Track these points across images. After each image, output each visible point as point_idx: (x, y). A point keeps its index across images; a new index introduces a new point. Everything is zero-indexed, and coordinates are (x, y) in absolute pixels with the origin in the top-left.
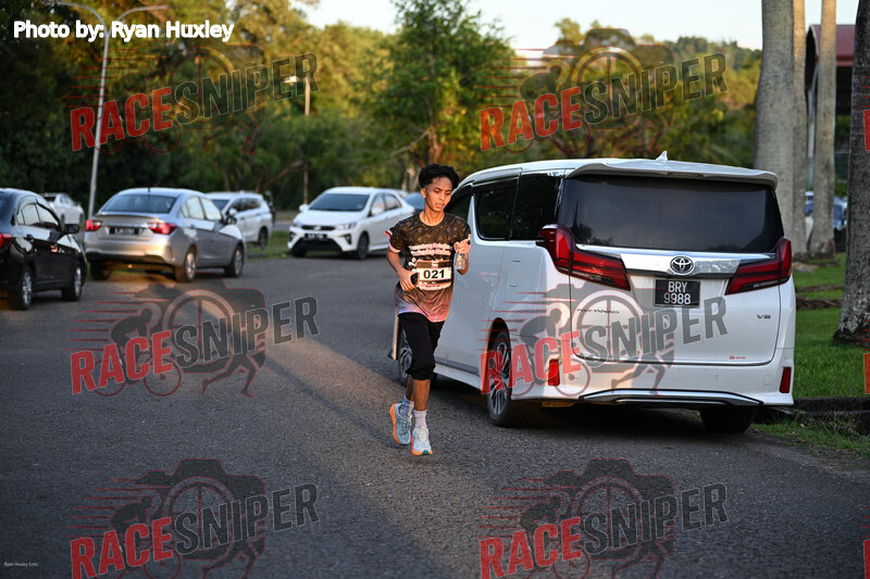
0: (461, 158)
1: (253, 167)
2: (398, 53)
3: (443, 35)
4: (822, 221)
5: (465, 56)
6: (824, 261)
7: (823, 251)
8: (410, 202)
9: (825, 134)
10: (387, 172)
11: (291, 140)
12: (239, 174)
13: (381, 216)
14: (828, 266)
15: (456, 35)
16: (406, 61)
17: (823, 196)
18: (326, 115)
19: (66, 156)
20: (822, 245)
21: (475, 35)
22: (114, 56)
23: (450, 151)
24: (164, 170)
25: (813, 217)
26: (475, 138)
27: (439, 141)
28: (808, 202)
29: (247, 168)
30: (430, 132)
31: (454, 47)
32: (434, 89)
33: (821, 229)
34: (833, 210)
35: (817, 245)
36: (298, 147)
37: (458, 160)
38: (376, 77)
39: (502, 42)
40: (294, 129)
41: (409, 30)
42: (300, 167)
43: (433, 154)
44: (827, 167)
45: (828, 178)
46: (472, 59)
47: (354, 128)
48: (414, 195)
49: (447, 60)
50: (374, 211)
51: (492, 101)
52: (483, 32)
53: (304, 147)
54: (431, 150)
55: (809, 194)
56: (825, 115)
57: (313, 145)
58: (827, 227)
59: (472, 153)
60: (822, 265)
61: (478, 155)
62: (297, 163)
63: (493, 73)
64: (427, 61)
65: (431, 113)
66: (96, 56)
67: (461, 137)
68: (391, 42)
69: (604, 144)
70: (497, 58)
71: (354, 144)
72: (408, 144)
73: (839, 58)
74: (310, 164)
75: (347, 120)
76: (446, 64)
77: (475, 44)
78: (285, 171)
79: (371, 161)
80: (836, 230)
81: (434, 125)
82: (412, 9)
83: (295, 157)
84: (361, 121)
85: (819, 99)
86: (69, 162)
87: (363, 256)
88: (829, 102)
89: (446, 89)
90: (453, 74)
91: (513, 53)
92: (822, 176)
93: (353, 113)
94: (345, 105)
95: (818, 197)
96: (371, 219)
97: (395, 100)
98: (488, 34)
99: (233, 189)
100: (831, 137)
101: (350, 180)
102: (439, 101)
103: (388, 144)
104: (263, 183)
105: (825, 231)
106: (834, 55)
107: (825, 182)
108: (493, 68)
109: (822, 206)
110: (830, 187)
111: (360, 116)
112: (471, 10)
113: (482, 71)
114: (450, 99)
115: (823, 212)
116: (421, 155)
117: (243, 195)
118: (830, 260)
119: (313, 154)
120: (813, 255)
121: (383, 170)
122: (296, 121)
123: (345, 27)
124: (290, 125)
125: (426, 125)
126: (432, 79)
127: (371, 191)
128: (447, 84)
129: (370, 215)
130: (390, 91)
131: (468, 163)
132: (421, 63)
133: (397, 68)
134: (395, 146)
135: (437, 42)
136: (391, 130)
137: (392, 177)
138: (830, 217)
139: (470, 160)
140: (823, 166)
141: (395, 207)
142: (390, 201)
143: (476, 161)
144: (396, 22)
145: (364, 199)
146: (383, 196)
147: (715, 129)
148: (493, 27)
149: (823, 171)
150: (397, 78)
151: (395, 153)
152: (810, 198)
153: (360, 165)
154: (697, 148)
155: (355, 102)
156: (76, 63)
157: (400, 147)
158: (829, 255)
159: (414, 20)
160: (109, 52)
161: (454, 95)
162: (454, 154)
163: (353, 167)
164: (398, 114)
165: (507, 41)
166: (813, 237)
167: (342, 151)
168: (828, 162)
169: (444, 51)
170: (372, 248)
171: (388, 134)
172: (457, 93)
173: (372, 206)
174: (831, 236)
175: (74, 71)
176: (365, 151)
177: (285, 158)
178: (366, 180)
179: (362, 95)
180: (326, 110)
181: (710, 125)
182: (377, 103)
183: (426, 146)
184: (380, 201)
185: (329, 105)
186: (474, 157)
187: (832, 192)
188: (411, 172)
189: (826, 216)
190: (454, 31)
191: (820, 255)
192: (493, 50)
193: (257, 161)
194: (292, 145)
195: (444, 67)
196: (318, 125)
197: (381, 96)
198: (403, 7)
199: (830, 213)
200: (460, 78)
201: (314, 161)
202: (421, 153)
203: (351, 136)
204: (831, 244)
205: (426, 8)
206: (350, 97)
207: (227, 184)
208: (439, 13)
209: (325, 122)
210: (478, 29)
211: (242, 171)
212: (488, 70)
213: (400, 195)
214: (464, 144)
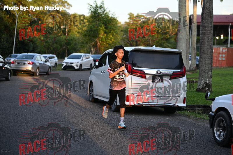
0: (105, 46)
1: (53, 48)
2: (89, 21)
3: (100, 16)
4: (193, 62)
5: (106, 21)
6: (194, 71)
7: (194, 69)
8: (92, 57)
9: (194, 41)
10: (87, 50)
11: (63, 42)
12: (50, 50)
13: (85, 60)
14: (195, 73)
15: (104, 16)
16: (91, 23)
17: (193, 56)
18: (71, 36)
19: (7, 45)
20: (193, 68)
21: (108, 17)
22: (19, 21)
23: (102, 44)
24: (31, 49)
25: (191, 61)
26: (108, 41)
27: (99, 42)
28: (190, 57)
29: (52, 48)
30: (97, 40)
31: (103, 19)
32: (98, 29)
33: (193, 64)
34: (196, 59)
35: (192, 68)
36: (64, 43)
37: (104, 47)
38: (84, 27)
39: (115, 18)
40: (64, 39)
41: (92, 15)
42: (65, 48)
43: (98, 45)
44: (194, 49)
45: (195, 52)
46: (108, 22)
47: (78, 39)
48: (93, 55)
49: (101, 22)
50: (83, 59)
51: (112, 33)
52: (110, 16)
53: (66, 43)
54: (97, 44)
55: (190, 55)
56: (194, 36)
57: (68, 43)
58: (194, 63)
59: (107, 45)
60: (193, 73)
61: (109, 46)
62: (64, 47)
63: (113, 26)
64: (96, 23)
65: (97, 35)
66: (14, 21)
67: (105, 41)
68: (88, 18)
69: (140, 43)
70: (114, 22)
71: (78, 43)
72: (92, 43)
73: (197, 23)
74: (67, 47)
75: (77, 37)
76: (101, 23)
77: (108, 19)
78: (61, 49)
79: (83, 47)
80: (197, 64)
81: (98, 38)
82: (93, 10)
83: (64, 46)
84: (80, 37)
85: (192, 32)
86: (7, 47)
87: (80, 70)
88: (195, 33)
89: (101, 29)
90: (103, 26)
91: (118, 21)
92: (193, 51)
93: (78, 35)
94: (76, 33)
95: (192, 56)
96: (83, 61)
97: (89, 32)
98: (111, 16)
99: (48, 53)
100: (195, 42)
101: (77, 51)
102: (99, 32)
103: (87, 43)
104: (56, 52)
105: (194, 64)
106: (196, 22)
107: (194, 52)
108: (113, 24)
109: (193, 58)
110: (195, 54)
111: (80, 36)
112: (107, 11)
113: (110, 25)
114: (102, 32)
115: (193, 60)
116: (95, 46)
117: (51, 55)
118: (195, 71)
119: (68, 45)
120: (191, 70)
121: (85, 49)
122: (64, 37)
123: (76, 14)
124: (63, 38)
125: (96, 38)
126: (97, 27)
127: (83, 54)
128: (101, 28)
129: (82, 60)
130: (87, 30)
131: (106, 47)
132: (95, 23)
133: (89, 24)
134: (89, 43)
135: (99, 18)
136: (88, 39)
137: (88, 51)
138: (195, 61)
139: (107, 47)
140: (193, 49)
141: (88, 58)
142: (87, 57)
143: (109, 47)
144: (89, 13)
145: (81, 56)
146: (86, 55)
147: (167, 40)
148: (113, 15)
149: (193, 50)
150: (89, 27)
151: (88, 45)
152: (190, 56)
153: (80, 48)
154: (163, 44)
155: (79, 32)
156: (9, 23)
157: (90, 43)
158: (195, 70)
159: (93, 13)
160: (18, 20)
161: (103, 31)
162: (103, 45)
163: (78, 48)
164: (89, 36)
165: (116, 18)
166: (191, 66)
167: (75, 44)
168: (195, 48)
169: (101, 20)
170: (83, 68)
171: (87, 40)
172: (104, 30)
173: (83, 58)
174: (195, 65)
175: (9, 24)
176: (81, 44)
177: (61, 46)
178: (81, 51)
179: (80, 31)
180: (71, 34)
181: (166, 39)
182: (84, 33)
183: (96, 43)
184: (85, 57)
185: (72, 33)
186: (108, 46)
187: (196, 55)
188: (92, 49)
189: (194, 61)
190: (103, 16)
191: (193, 70)
192: (113, 20)
193: (54, 47)
194: (63, 43)
195: (100, 24)
196: (69, 38)
197: (85, 31)
198: (91, 10)
199: (195, 60)
200: (105, 27)
201: (68, 47)
202: (95, 45)
203: (78, 41)
204: (195, 67)
205: (96, 10)
206: (78, 31)
207: (47, 52)
208: (100, 11)
209: (71, 37)
210: (109, 15)
211: (50, 49)
212: (111, 25)
213: (90, 55)
214: (106, 43)
